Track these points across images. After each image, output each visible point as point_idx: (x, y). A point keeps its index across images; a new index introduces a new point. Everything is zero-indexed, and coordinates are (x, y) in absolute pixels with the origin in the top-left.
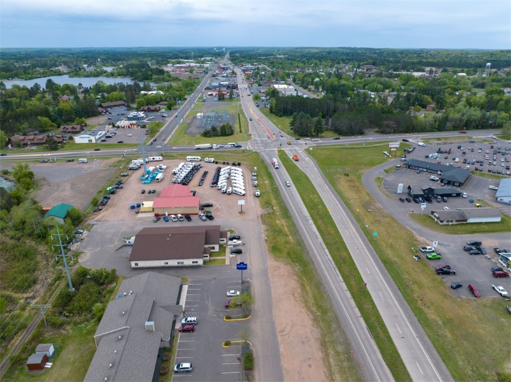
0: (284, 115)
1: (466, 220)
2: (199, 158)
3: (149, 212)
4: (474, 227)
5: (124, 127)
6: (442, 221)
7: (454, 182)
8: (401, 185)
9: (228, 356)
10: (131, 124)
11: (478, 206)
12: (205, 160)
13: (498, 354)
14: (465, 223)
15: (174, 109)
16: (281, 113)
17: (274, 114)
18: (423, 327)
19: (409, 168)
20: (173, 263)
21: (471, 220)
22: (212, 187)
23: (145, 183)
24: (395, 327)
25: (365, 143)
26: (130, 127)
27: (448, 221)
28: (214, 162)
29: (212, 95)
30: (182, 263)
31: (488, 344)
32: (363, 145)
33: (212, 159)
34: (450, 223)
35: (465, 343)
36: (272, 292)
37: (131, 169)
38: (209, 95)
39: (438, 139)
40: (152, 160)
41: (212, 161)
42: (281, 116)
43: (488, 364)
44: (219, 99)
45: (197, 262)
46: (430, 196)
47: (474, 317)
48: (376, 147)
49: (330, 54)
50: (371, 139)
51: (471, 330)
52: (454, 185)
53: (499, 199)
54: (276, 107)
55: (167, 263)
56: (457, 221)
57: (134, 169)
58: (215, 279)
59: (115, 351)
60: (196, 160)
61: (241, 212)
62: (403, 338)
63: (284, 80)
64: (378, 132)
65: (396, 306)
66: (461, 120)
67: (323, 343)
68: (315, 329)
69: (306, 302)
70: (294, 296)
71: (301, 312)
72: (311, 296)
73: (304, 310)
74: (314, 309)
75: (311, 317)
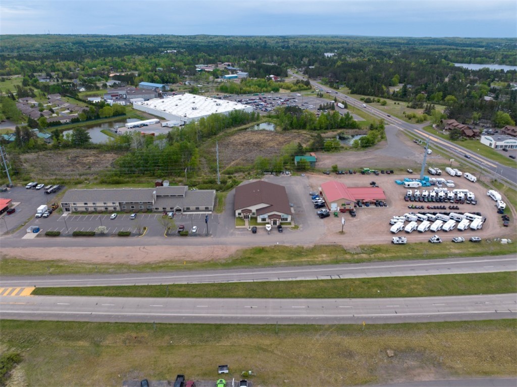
13: (36, 375)
18: (100, 323)
24: (110, 303)
31: (52, 372)
35: (65, 353)
43: (35, 359)
47: (89, 380)
51: (74, 366)
62: (97, 304)
65: (135, 312)
67: (122, 264)
68: (138, 262)
69: (172, 261)
70: (181, 257)
71: (160, 258)
72: (178, 265)
73: (162, 259)
74: (161, 264)
75: (153, 264)
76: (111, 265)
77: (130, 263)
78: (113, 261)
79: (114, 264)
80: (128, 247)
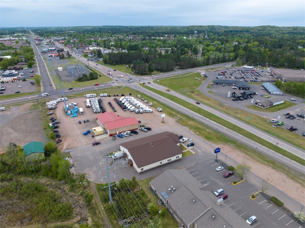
0: (116, 65)
1: (272, 105)
2: (95, 94)
3: (101, 134)
4: (277, 107)
5: (8, 82)
6: (264, 107)
7: (246, 88)
8: (229, 92)
9: (262, 203)
10: (14, 79)
11: (268, 98)
12: (101, 95)
14: (272, 106)
15: (34, 67)
16: (114, 63)
17: (108, 64)
19: (217, 84)
20: (165, 161)
21: (274, 104)
22: (125, 111)
23: (73, 117)
25: (181, 75)
26: (13, 81)
27: (267, 106)
28: (107, 96)
29: (51, 56)
30: (170, 160)
32: (180, 76)
33: (106, 94)
34: (268, 107)
36: (237, 161)
37: (50, 109)
38: (49, 56)
39: (212, 69)
40: (60, 100)
41: (106, 95)
42: (115, 65)
44: (61, 58)
45: (179, 157)
46: (244, 96)
48: (187, 76)
49: (101, 30)
50: (180, 72)
52: (246, 90)
53: (271, 93)
54: (110, 60)
55: (161, 163)
56: (270, 105)
57: (53, 109)
58: (197, 164)
59: (224, 226)
60: (93, 96)
61: (163, 122)
63: (91, 45)
64: (179, 69)
66: (215, 58)
67: (292, 178)
68: (280, 173)
69: (258, 161)
70: (250, 160)
71: (263, 167)
72: (257, 157)
73: (263, 165)
74: (266, 163)
75: (271, 167)
76: (301, 183)
77: (286, 176)
78: (298, 185)
79: (298, 182)
80: (280, 189)
